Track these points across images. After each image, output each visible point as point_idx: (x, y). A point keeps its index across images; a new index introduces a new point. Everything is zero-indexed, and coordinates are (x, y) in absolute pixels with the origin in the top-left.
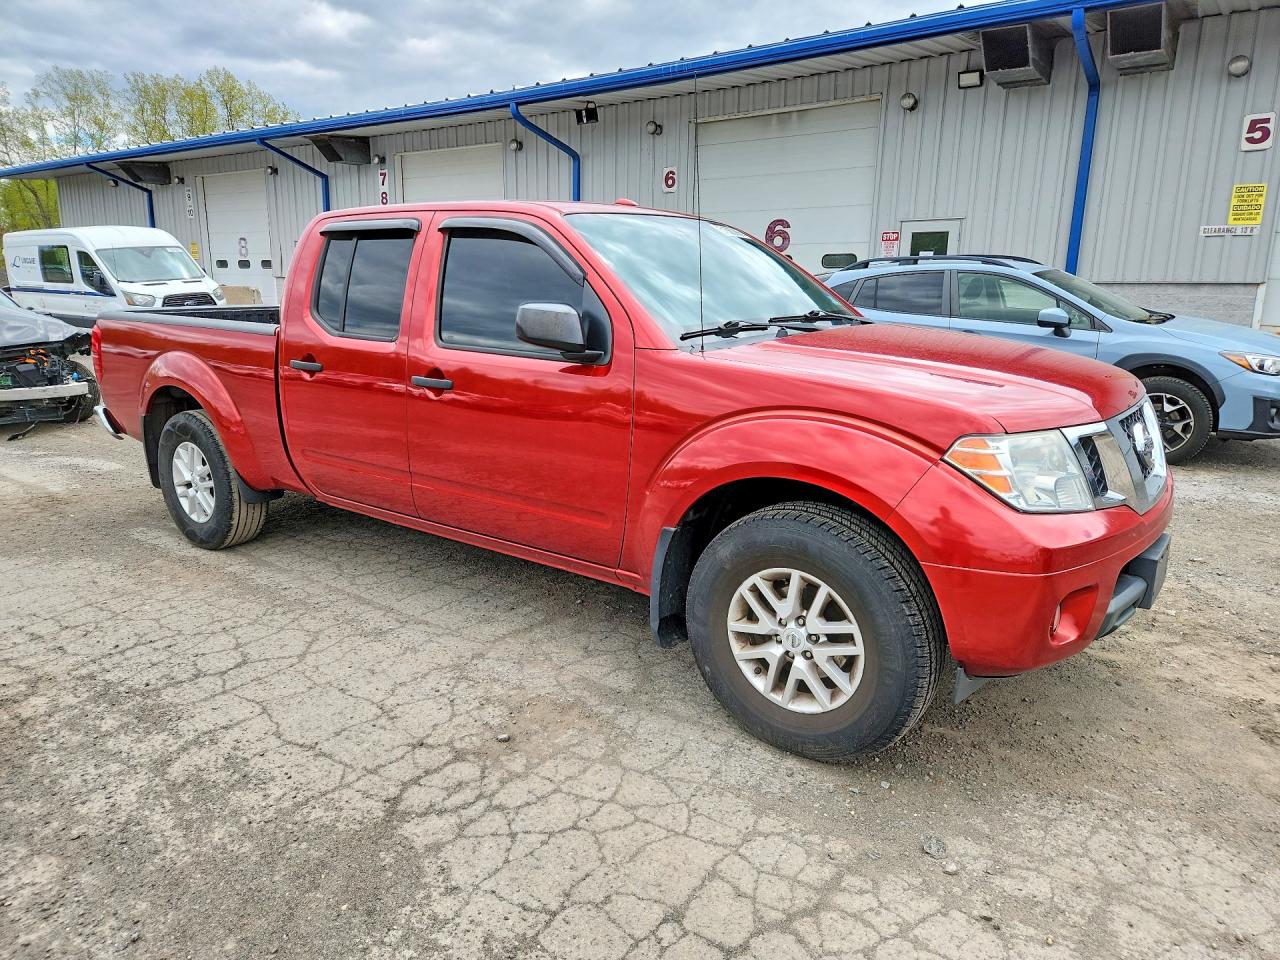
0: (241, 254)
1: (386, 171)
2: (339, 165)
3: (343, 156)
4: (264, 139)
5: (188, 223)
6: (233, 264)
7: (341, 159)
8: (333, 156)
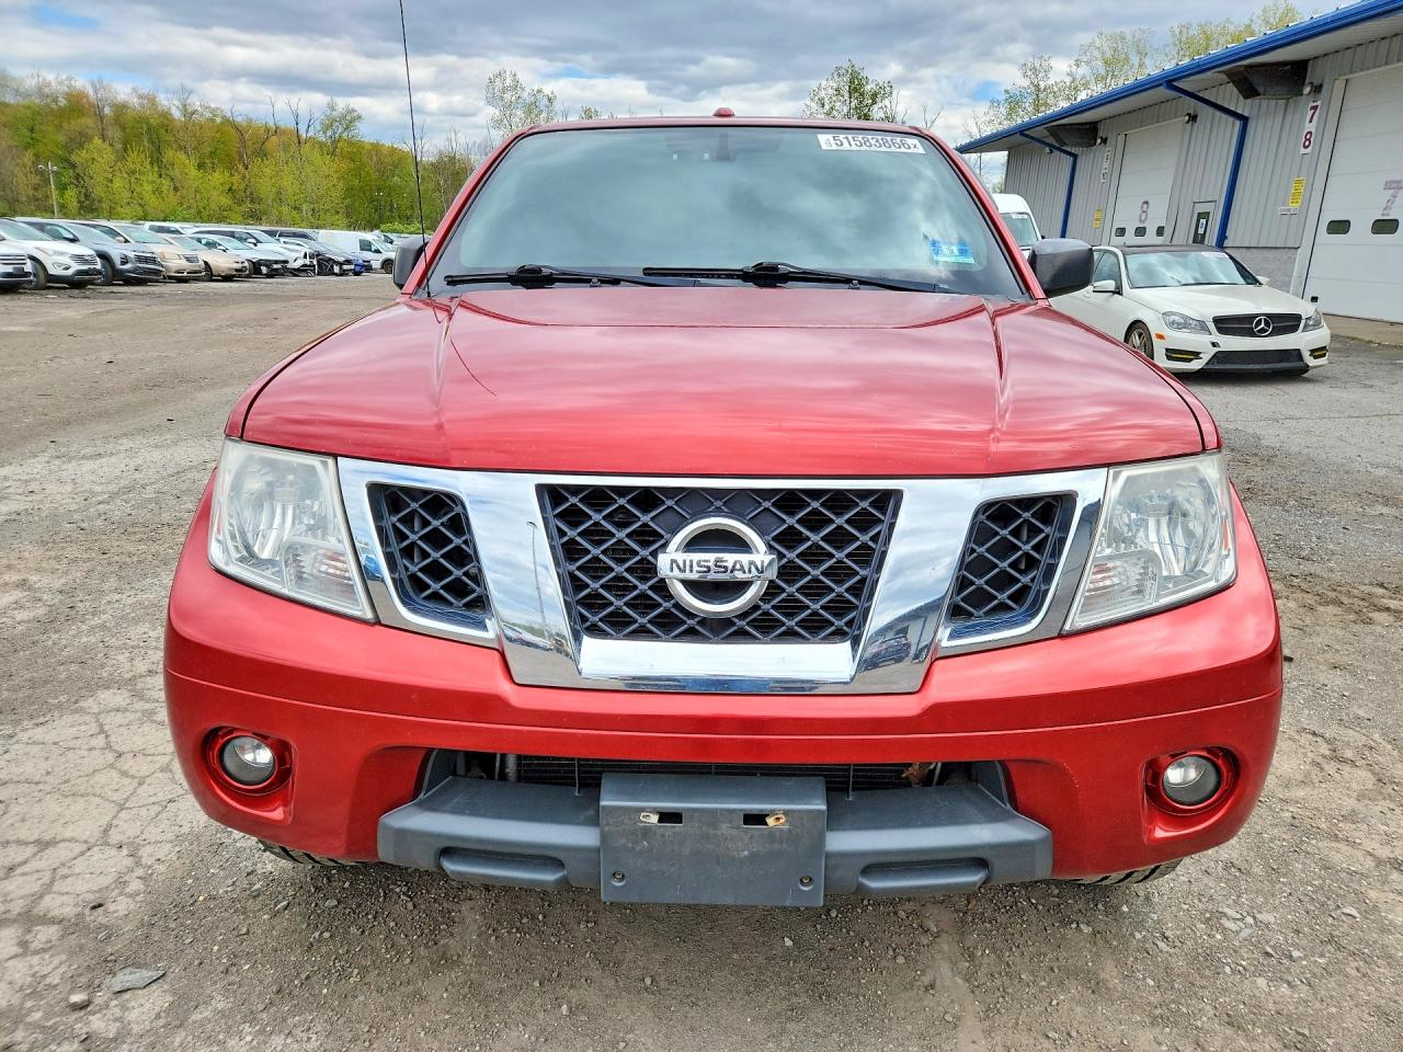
0: (1141, 221)
1: (1319, 103)
2: (1256, 101)
3: (1261, 90)
4: (1175, 80)
5: (1100, 185)
6: (1130, 232)
7: (1259, 95)
8: (1249, 92)
